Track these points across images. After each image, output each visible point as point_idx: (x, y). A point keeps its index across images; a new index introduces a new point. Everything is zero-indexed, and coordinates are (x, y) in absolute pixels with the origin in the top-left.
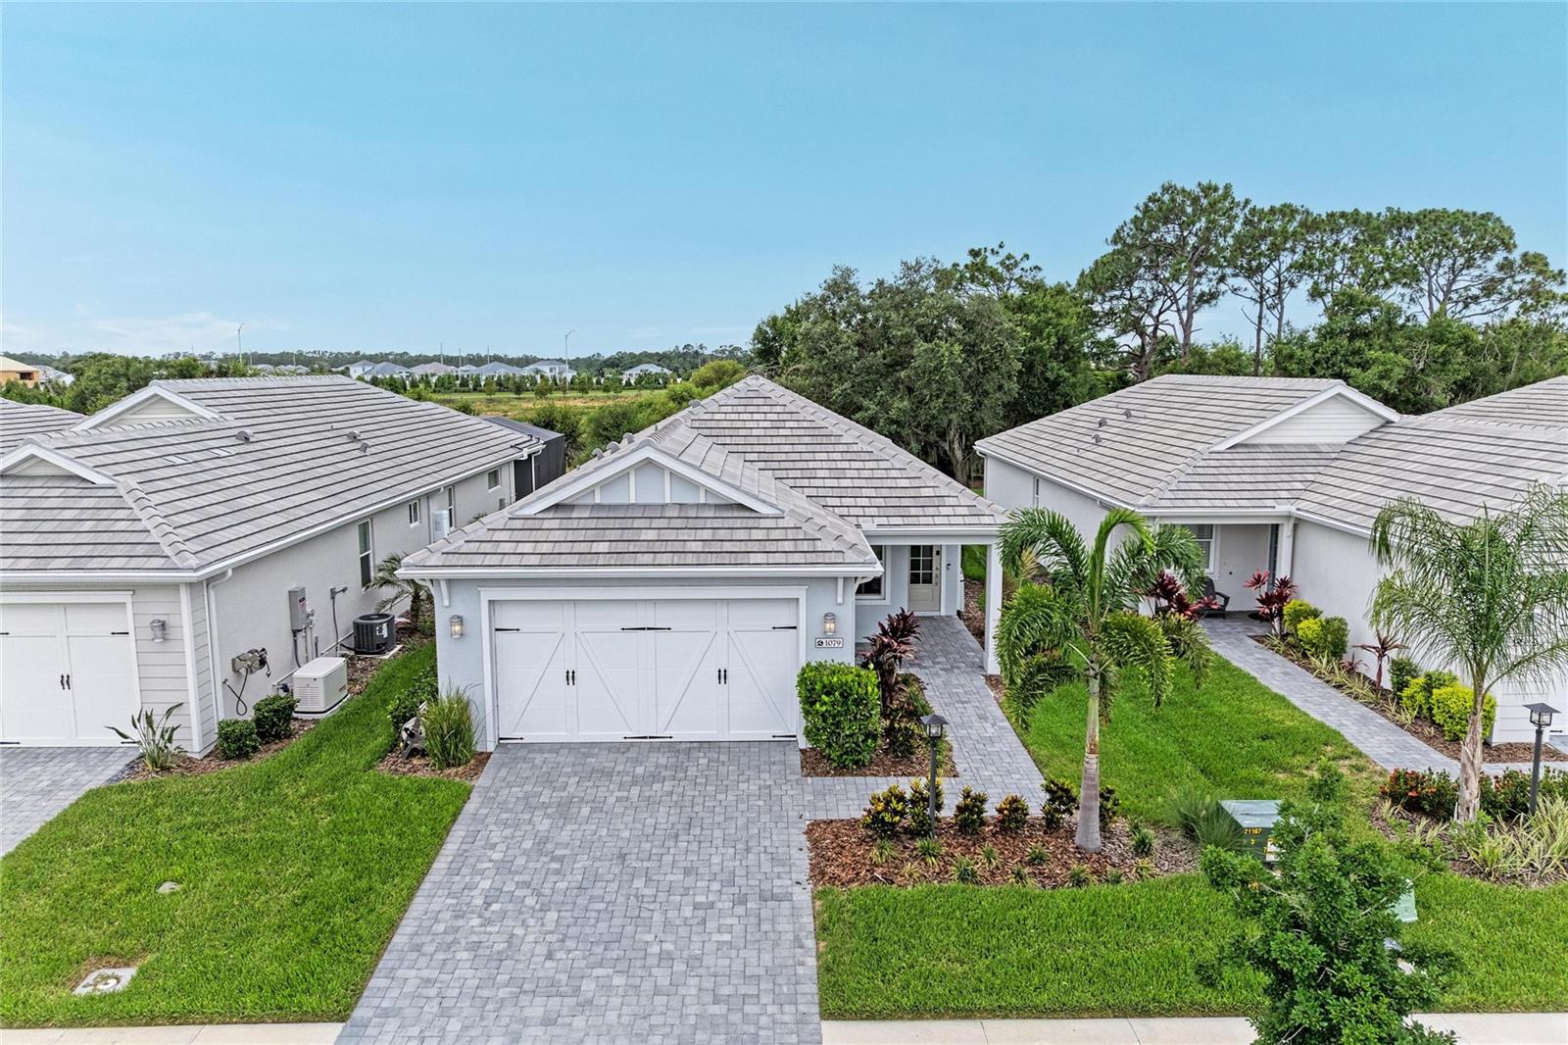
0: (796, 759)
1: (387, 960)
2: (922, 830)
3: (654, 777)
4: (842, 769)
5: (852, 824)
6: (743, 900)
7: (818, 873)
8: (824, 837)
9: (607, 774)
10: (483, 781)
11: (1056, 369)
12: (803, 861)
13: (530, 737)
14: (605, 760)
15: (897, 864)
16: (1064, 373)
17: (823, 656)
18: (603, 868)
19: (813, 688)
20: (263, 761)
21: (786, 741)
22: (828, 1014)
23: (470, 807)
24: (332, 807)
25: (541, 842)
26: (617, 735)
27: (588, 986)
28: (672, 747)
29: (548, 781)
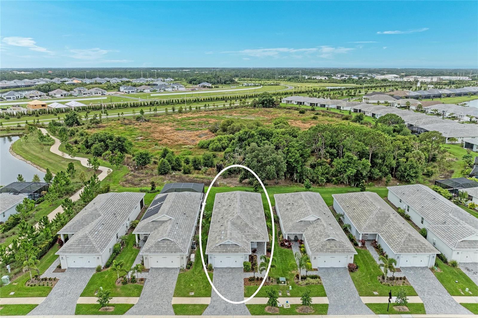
0: (243, 270)
1: (212, 292)
2: (253, 280)
3: (230, 272)
4: (247, 272)
5: (247, 278)
6: (238, 287)
7: (244, 284)
8: (245, 279)
9: (225, 272)
10: (214, 273)
11: (295, 164)
12: (243, 283)
13: (217, 267)
14: (224, 270)
15: (251, 284)
16: (296, 165)
17: (246, 261)
18: (227, 283)
19: (245, 264)
20: (191, 270)
21: (242, 268)
22: (244, 297)
23: (214, 276)
24: (201, 276)
25: (221, 280)
26: (225, 267)
27: (227, 294)
28: (231, 268)
29: (220, 272)
